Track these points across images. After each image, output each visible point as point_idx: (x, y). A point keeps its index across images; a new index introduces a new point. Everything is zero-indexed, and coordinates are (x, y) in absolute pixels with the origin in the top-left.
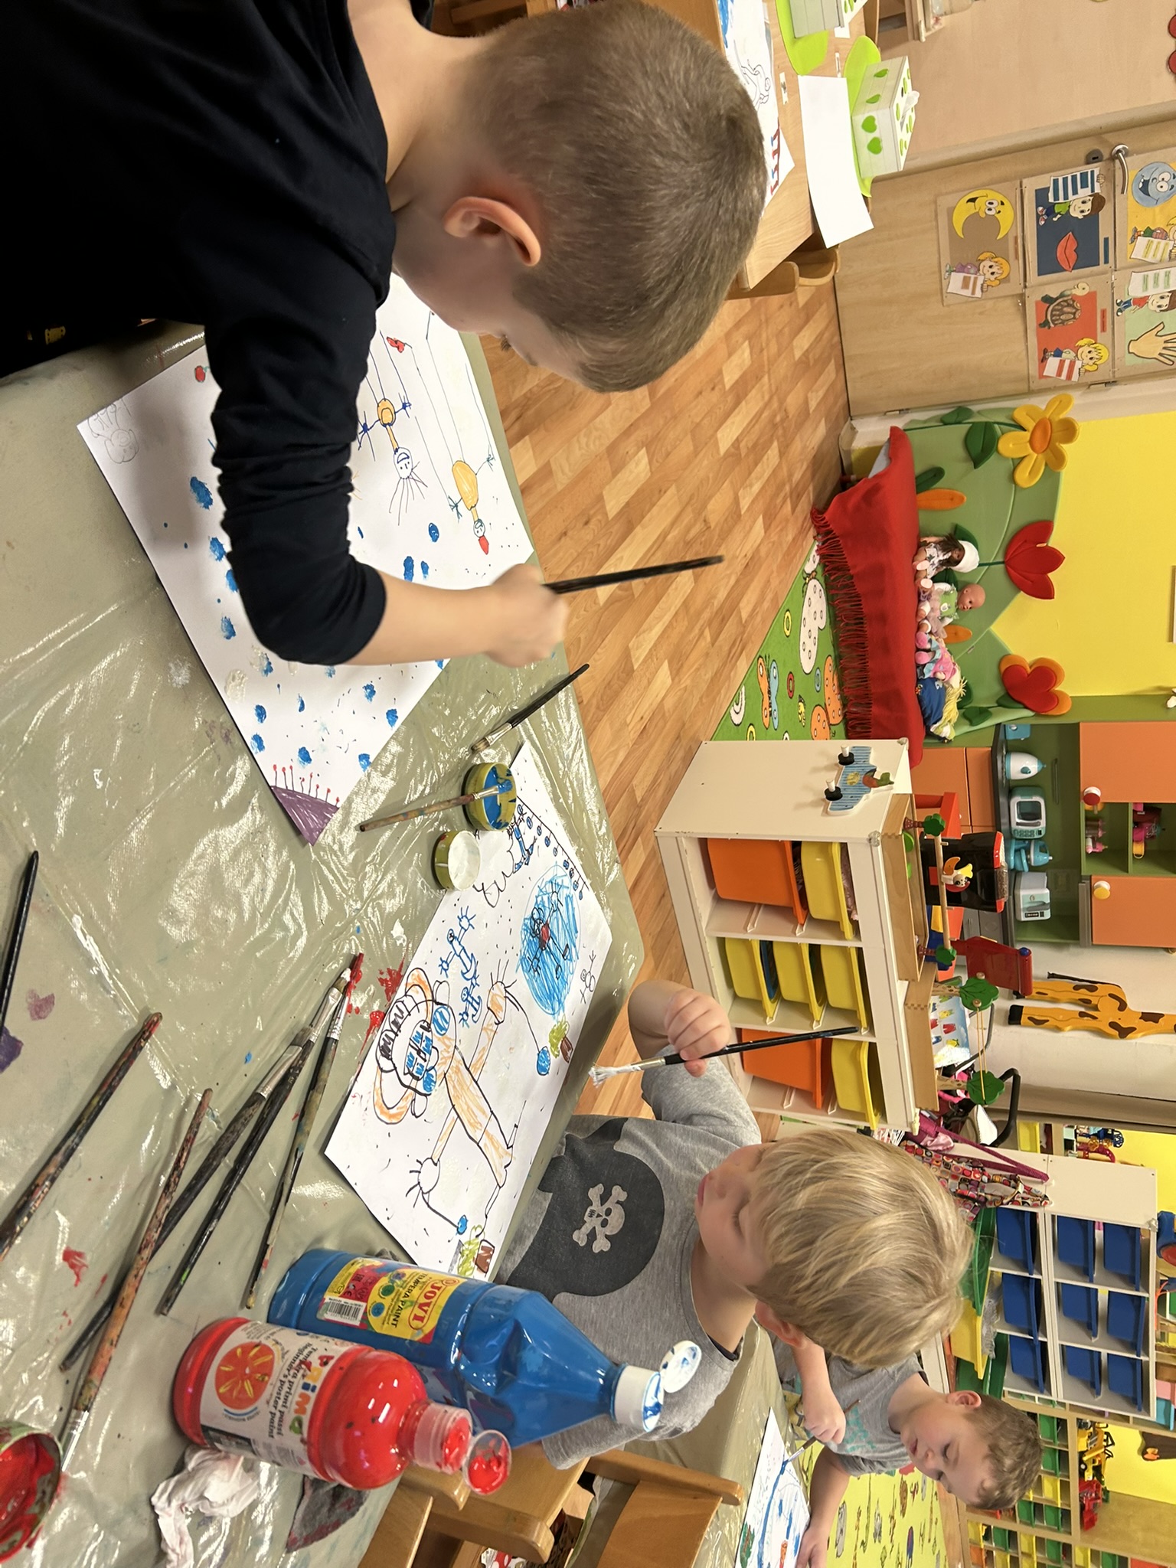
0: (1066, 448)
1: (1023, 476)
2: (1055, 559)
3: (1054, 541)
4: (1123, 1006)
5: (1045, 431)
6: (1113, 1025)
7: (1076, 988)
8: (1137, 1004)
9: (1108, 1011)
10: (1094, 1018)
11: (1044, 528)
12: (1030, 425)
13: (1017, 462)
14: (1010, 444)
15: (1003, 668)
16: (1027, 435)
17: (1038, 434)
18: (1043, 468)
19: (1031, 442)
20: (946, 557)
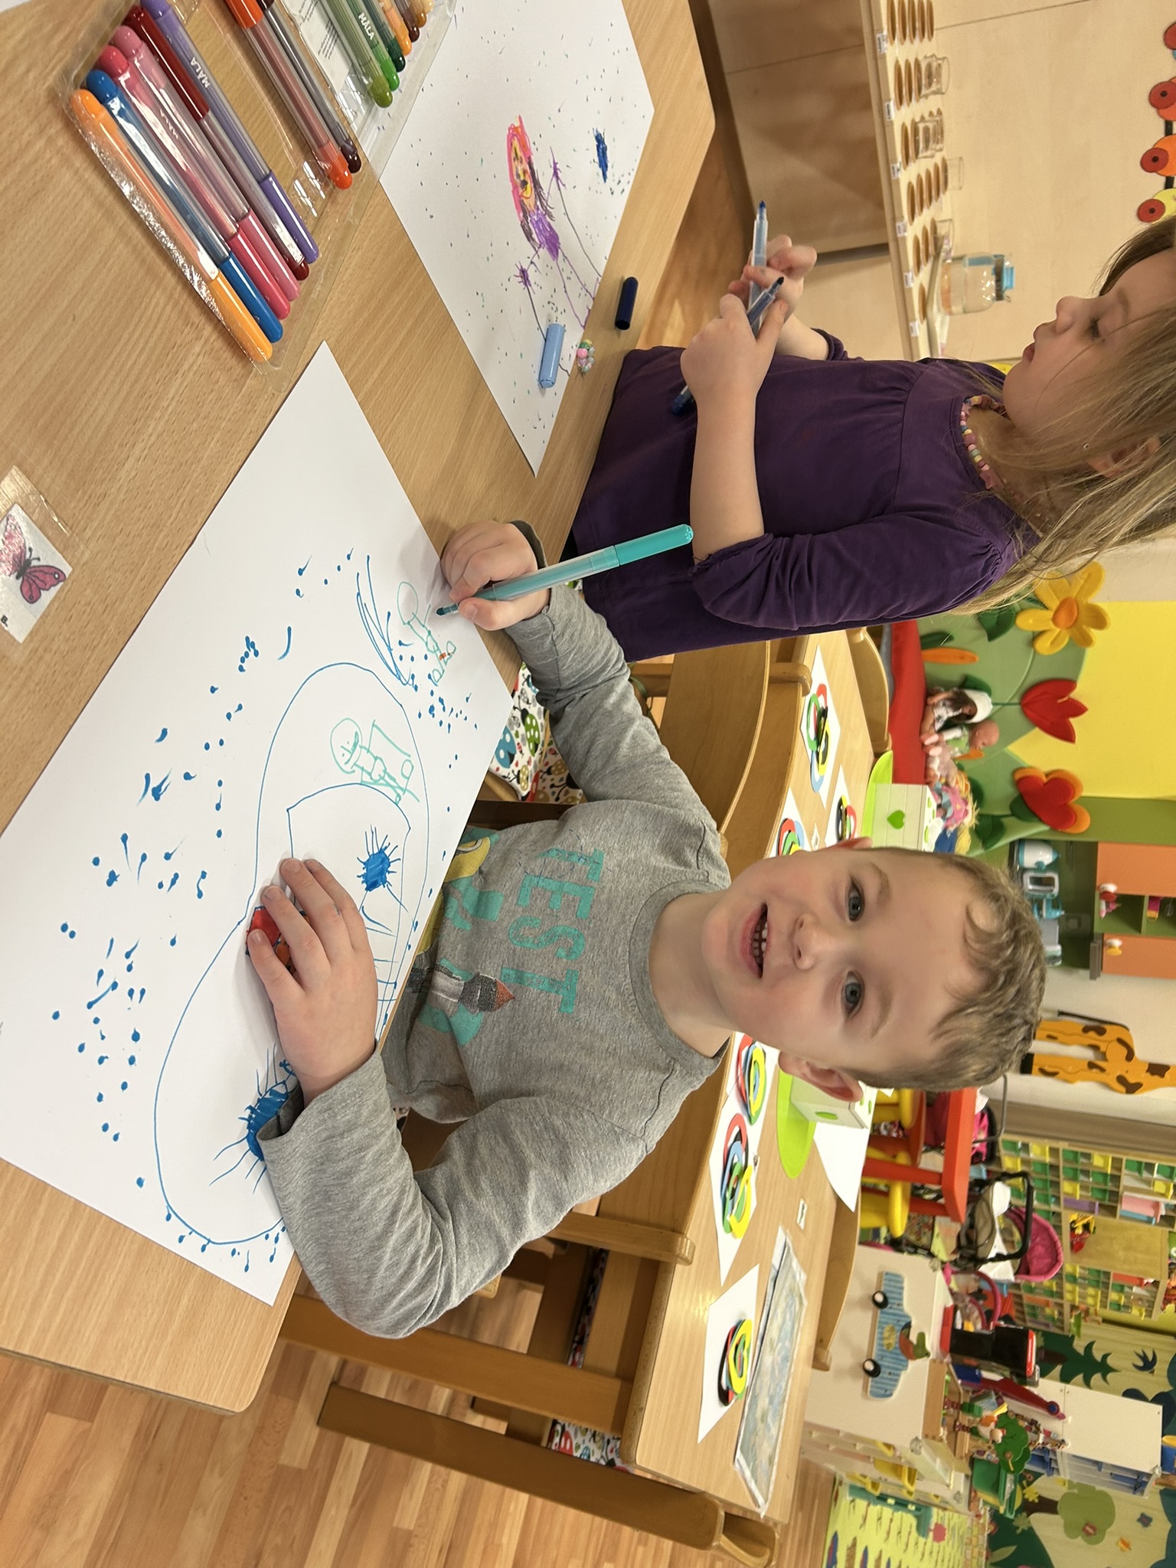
0: (1094, 633)
1: (1043, 645)
2: (1078, 709)
3: (1076, 694)
4: (1130, 1056)
5: (1071, 613)
6: (1121, 1080)
7: (1086, 1030)
8: (1144, 1053)
9: (1116, 1065)
10: (1102, 1070)
11: (1070, 684)
12: (1054, 604)
13: (1036, 636)
14: (1028, 622)
15: (1018, 776)
16: (1050, 614)
17: (1063, 615)
18: (1066, 641)
19: (1054, 619)
20: (956, 713)
